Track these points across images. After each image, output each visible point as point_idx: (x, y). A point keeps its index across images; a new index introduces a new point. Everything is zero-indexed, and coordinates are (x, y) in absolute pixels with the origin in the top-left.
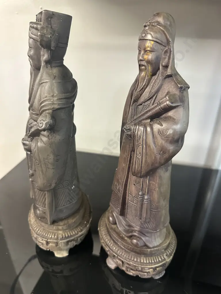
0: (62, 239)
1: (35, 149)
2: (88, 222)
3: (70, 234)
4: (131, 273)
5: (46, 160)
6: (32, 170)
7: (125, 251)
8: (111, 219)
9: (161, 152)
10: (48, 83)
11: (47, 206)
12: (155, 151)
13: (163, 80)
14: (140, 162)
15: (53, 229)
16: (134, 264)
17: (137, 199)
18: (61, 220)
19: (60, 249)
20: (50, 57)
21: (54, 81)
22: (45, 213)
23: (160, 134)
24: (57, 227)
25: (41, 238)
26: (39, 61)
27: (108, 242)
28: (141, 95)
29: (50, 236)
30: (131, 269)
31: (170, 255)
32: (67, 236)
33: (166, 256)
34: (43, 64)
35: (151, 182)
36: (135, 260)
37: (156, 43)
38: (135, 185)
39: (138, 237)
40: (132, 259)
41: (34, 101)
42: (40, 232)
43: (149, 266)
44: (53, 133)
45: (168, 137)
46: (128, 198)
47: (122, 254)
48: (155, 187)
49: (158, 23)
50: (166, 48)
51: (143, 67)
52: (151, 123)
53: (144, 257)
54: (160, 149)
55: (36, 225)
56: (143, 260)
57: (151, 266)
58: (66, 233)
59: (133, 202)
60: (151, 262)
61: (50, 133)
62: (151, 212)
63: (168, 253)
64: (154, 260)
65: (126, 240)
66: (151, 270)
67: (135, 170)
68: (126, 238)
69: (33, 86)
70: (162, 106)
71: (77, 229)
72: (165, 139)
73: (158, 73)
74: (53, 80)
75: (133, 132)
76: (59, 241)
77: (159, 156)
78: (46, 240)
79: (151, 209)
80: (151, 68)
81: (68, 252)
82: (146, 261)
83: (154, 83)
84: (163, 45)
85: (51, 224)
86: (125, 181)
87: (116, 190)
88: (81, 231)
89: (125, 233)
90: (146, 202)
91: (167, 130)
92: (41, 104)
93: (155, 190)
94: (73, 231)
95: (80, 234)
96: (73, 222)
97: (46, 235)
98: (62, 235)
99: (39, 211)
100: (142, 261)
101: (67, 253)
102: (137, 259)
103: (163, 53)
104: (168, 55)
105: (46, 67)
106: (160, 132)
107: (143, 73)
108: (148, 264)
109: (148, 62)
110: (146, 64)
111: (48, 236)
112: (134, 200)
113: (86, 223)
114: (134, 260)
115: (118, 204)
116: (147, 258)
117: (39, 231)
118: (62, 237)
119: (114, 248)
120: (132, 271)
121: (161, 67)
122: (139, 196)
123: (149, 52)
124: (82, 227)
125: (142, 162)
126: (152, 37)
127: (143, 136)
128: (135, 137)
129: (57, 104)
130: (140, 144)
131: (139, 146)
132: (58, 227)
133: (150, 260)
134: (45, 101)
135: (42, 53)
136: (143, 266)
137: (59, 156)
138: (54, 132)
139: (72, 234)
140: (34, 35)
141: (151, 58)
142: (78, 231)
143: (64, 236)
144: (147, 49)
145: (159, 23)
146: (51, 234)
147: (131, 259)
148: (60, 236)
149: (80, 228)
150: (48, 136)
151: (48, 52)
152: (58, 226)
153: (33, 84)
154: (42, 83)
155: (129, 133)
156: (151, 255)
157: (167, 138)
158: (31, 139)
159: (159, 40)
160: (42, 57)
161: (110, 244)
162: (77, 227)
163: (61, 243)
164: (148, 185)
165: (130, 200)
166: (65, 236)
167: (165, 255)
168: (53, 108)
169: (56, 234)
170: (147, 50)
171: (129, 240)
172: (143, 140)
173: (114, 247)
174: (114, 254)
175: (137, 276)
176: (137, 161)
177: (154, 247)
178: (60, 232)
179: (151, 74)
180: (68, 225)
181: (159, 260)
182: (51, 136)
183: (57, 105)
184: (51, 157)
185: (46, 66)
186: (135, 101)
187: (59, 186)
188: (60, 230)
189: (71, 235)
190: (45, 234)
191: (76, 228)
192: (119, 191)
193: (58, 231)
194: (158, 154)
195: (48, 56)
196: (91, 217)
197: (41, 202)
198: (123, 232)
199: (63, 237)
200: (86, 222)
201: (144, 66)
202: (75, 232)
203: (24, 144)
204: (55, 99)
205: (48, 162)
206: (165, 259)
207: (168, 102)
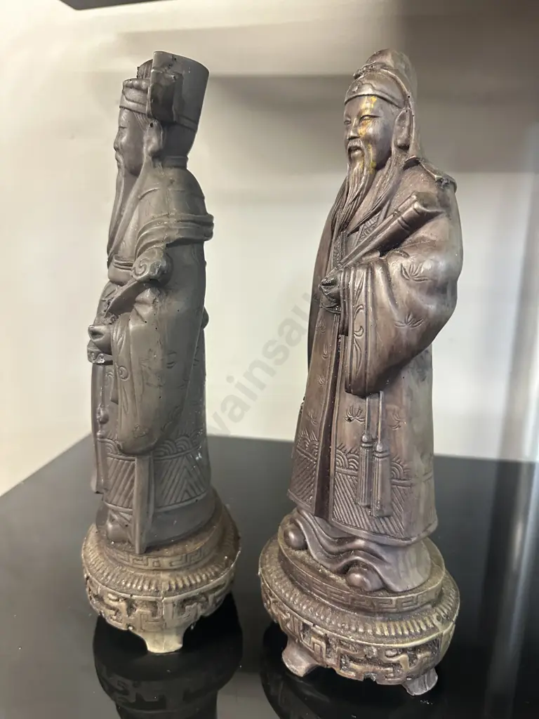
0: (169, 592)
1: (121, 339)
2: (232, 557)
3: (190, 582)
4: (352, 671)
5: (145, 364)
6: (104, 407)
7: (333, 609)
8: (292, 536)
9: (410, 317)
10: (158, 192)
11: (134, 501)
12: (397, 316)
13: (400, 173)
14: (363, 349)
15: (147, 568)
16: (358, 641)
17: (357, 457)
18: (168, 544)
19: (163, 628)
20: (163, 142)
21: (170, 189)
22: (127, 526)
23: (404, 275)
24: (156, 560)
25: (114, 594)
26: (139, 154)
27: (287, 595)
28: (355, 211)
29: (139, 587)
30: (352, 659)
31: (448, 618)
32: (181, 585)
33: (438, 620)
34: (146, 158)
35: (388, 406)
36: (361, 630)
37: (381, 100)
38: (351, 421)
39: (365, 566)
40: (353, 628)
41: (122, 239)
42: (113, 577)
43: (398, 643)
44: (165, 294)
45: (423, 278)
46: (336, 460)
47: (324, 620)
48: (400, 418)
49: (381, 65)
50: (403, 111)
51: (357, 153)
52: (383, 258)
53: (383, 621)
54: (407, 310)
55: (102, 563)
56: (381, 628)
57: (403, 643)
58: (178, 579)
59: (348, 468)
60: (401, 633)
61: (159, 295)
62: (392, 488)
63: (442, 614)
64: (409, 629)
65: (334, 580)
66: (404, 656)
67: (351, 374)
68: (333, 576)
69: (121, 210)
70: (404, 215)
71: (207, 570)
72: (417, 284)
73: (388, 162)
74: (168, 186)
75: (344, 283)
76: (161, 597)
77: (406, 327)
78: (128, 596)
79: (393, 478)
80: (374, 152)
81: (180, 638)
82: (390, 632)
83: (382, 183)
84: (396, 106)
85: (141, 554)
86: (325, 418)
87: (303, 453)
88: (217, 575)
89: (328, 565)
90: (380, 460)
91: (420, 262)
92: (140, 233)
93: (400, 427)
94: (195, 574)
95: (213, 582)
96: (197, 551)
97: (129, 585)
98: (170, 584)
99: (112, 524)
100: (378, 632)
101: (180, 643)
102: (365, 629)
103: (397, 120)
104: (407, 123)
105: (152, 165)
106: (405, 269)
107: (358, 164)
108: (395, 640)
109: (368, 140)
110: (362, 145)
111: (134, 586)
112: (349, 460)
113: (227, 560)
114: (356, 631)
115: (310, 485)
116: (391, 624)
117: (109, 577)
118: (167, 589)
119: (304, 607)
120: (352, 665)
121: (393, 149)
122: (363, 445)
123: (368, 119)
124: (218, 567)
125: (366, 349)
126: (373, 88)
127: (366, 287)
128: (348, 296)
129: (175, 229)
130: (361, 307)
131: (358, 311)
132: (158, 561)
133: (399, 629)
134: (150, 225)
135: (145, 138)
136: (382, 645)
137: (175, 353)
138: (167, 293)
139: (193, 582)
140: (133, 101)
141: (374, 131)
142: (209, 575)
143: (174, 587)
144: (363, 114)
145: (384, 66)
146: (141, 582)
147: (350, 629)
148: (165, 586)
149: (213, 569)
150: (154, 301)
151: (158, 135)
152: (160, 559)
153: (121, 205)
154: (143, 196)
155: (334, 290)
156: (401, 614)
157: (421, 280)
158: (111, 320)
159: (387, 94)
160: (145, 145)
161: (291, 599)
162: (205, 566)
163: (166, 603)
164: (382, 414)
165: (339, 466)
166: (177, 587)
167: (435, 616)
168: (167, 238)
169: (154, 582)
170: (364, 116)
171: (341, 580)
172: (366, 296)
173: (303, 605)
174: (305, 621)
175: (368, 680)
176: (357, 350)
177: (405, 592)
178: (164, 576)
179: (375, 165)
180: (184, 555)
181: (421, 630)
182: (161, 301)
183: (177, 232)
184: (158, 354)
185: (152, 163)
186: (341, 229)
187: (166, 448)
188: (165, 570)
189: (191, 585)
190: (126, 583)
191: (204, 569)
192: (311, 451)
193: (158, 575)
194: (403, 322)
195: (159, 141)
196: (240, 548)
197: (120, 494)
198: (325, 564)
199: (170, 589)
200: (226, 557)
201: (358, 148)
202: (201, 578)
203: (94, 334)
204: (173, 220)
205: (150, 368)
206: (435, 629)
207: (416, 205)
